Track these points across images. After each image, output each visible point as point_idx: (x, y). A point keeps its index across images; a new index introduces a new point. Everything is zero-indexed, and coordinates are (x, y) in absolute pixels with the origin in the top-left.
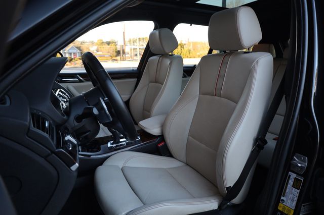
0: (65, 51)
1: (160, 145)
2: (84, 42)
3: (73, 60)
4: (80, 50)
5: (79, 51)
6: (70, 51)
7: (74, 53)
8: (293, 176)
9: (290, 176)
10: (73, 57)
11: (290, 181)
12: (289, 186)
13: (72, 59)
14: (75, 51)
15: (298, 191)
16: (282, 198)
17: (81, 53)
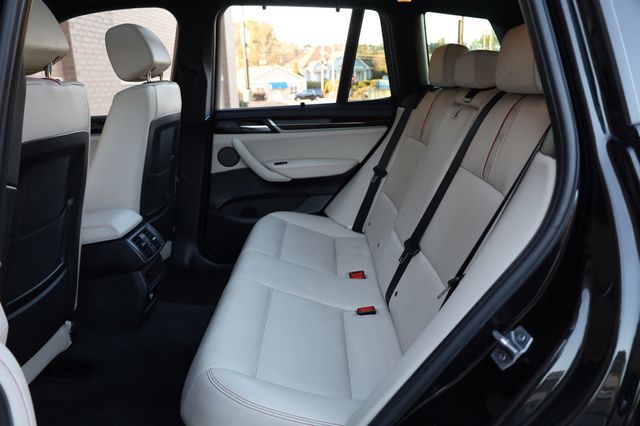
4: (371, 65)
17: (373, 71)
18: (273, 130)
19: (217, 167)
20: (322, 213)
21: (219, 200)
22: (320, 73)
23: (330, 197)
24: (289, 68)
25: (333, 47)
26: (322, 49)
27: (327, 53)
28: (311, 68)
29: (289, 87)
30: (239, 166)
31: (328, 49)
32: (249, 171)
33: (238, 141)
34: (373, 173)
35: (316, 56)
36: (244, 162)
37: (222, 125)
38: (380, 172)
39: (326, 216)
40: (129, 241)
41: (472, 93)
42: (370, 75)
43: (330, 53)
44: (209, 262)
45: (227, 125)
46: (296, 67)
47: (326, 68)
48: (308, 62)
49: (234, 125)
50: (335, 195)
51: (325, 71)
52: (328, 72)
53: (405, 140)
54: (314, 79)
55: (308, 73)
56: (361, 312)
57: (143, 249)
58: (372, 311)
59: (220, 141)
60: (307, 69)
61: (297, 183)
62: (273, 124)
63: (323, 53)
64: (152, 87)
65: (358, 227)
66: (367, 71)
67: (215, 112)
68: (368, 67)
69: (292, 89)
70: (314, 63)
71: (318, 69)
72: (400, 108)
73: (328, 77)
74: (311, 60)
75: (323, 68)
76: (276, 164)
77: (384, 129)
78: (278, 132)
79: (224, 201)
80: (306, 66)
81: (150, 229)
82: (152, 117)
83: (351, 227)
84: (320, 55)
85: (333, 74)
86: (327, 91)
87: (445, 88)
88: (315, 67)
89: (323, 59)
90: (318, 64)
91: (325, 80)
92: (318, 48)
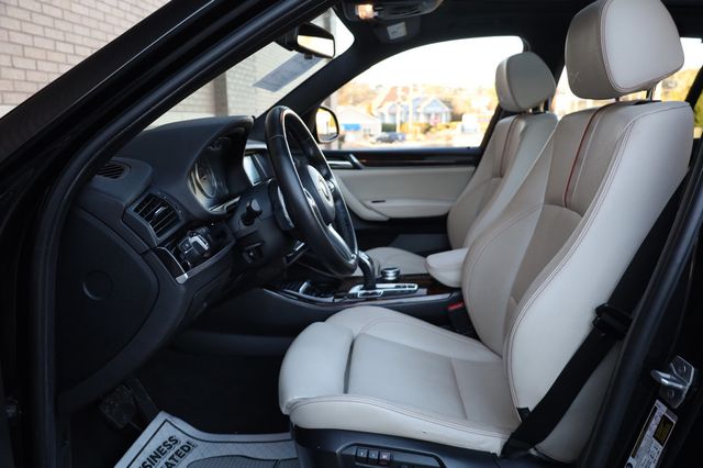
0: (419, 110)
1: (452, 308)
2: (461, 89)
3: (432, 130)
4: (450, 107)
5: (447, 109)
6: (429, 110)
7: (436, 115)
8: (661, 409)
9: (656, 408)
10: (432, 124)
11: (653, 421)
12: (648, 433)
13: (431, 127)
14: (438, 109)
15: (661, 448)
16: (631, 460)
17: (452, 114)
22: (395, 115)
24: (362, 109)
25: (411, 87)
26: (399, 89)
27: (403, 94)
28: (385, 110)
29: (362, 128)
31: (406, 90)
35: (392, 96)
42: (449, 117)
43: (408, 93)
46: (370, 109)
47: (402, 109)
48: (383, 102)
51: (401, 113)
52: (404, 115)
54: (388, 120)
55: (382, 115)
60: (381, 110)
63: (400, 93)
66: (446, 113)
69: (365, 131)
70: (388, 105)
71: (393, 110)
73: (404, 120)
74: (386, 100)
75: (399, 109)
80: (380, 107)
84: (396, 96)
85: (410, 116)
88: (390, 108)
89: (399, 100)
90: (394, 106)
91: (402, 123)
92: (394, 89)
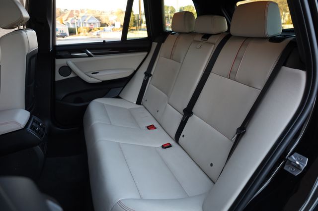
0: (85, 22)
2: (104, 12)
3: (92, 30)
4: (100, 20)
6: (90, 21)
7: (94, 23)
10: (92, 28)
14: (94, 21)
17: (101, 23)
18: (90, 56)
19: (59, 77)
20: (118, 97)
21: (61, 95)
22: (74, 24)
23: (122, 88)
25: (80, 11)
26: (74, 11)
27: (77, 14)
28: (69, 21)
30: (72, 75)
31: (77, 11)
32: (78, 78)
33: (70, 62)
34: (144, 75)
35: (71, 15)
36: (74, 73)
37: (59, 54)
38: (148, 74)
39: (120, 98)
40: (29, 128)
41: (206, 36)
42: (100, 25)
43: (79, 14)
44: (59, 129)
45: (63, 54)
47: (77, 21)
48: (68, 18)
49: (67, 53)
50: (124, 87)
51: (77, 23)
52: (78, 24)
53: (160, 58)
54: (72, 26)
55: (68, 24)
56: (164, 147)
57: (37, 132)
58: (169, 146)
59: (60, 63)
60: (67, 21)
61: (105, 83)
62: (89, 53)
63: (75, 13)
64: (24, 33)
65: (139, 102)
66: (98, 23)
67: (55, 46)
68: (98, 21)
69: (61, 31)
70: (71, 18)
71: (73, 22)
72: (153, 43)
73: (79, 26)
75: (76, 21)
76: (92, 73)
77: (146, 53)
78: (92, 56)
79: (64, 95)
80: (66, 20)
81: (36, 119)
82: (27, 52)
83: (135, 103)
84: (73, 15)
85: (81, 24)
86: (79, 33)
87: (180, 33)
88: (72, 20)
89: (75, 16)
91: (77, 27)
92: (72, 11)
